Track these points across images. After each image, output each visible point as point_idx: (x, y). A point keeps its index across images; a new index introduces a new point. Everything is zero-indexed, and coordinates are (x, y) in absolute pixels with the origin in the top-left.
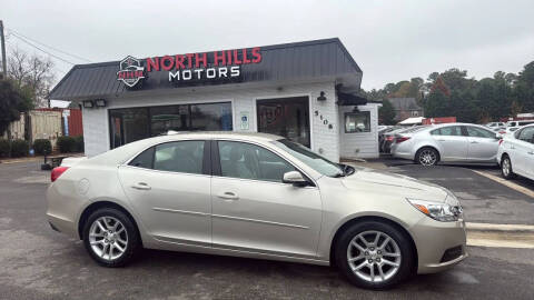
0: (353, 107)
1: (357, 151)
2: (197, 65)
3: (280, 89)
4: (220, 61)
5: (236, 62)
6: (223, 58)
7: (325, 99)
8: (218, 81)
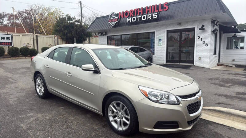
0: (233, 34)
1: (234, 60)
2: (138, 14)
3: (180, 24)
4: (148, 11)
5: (156, 11)
6: (150, 9)
7: (204, 29)
8: (147, 21)
